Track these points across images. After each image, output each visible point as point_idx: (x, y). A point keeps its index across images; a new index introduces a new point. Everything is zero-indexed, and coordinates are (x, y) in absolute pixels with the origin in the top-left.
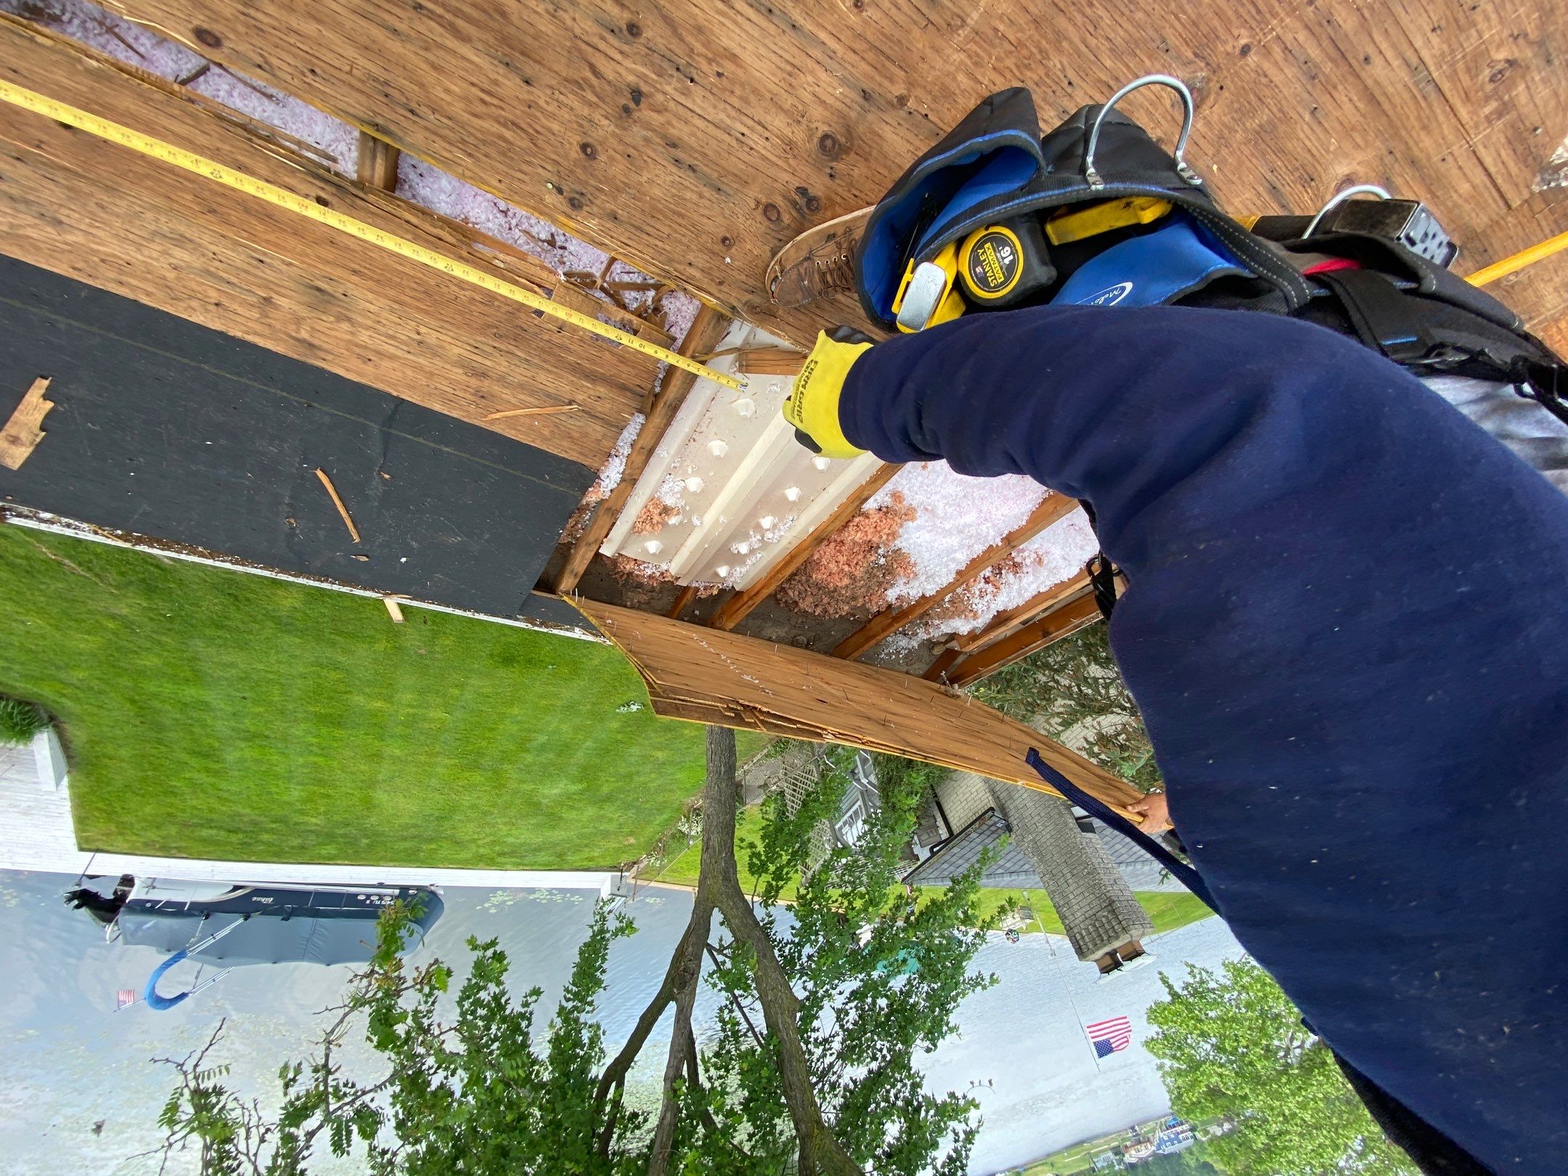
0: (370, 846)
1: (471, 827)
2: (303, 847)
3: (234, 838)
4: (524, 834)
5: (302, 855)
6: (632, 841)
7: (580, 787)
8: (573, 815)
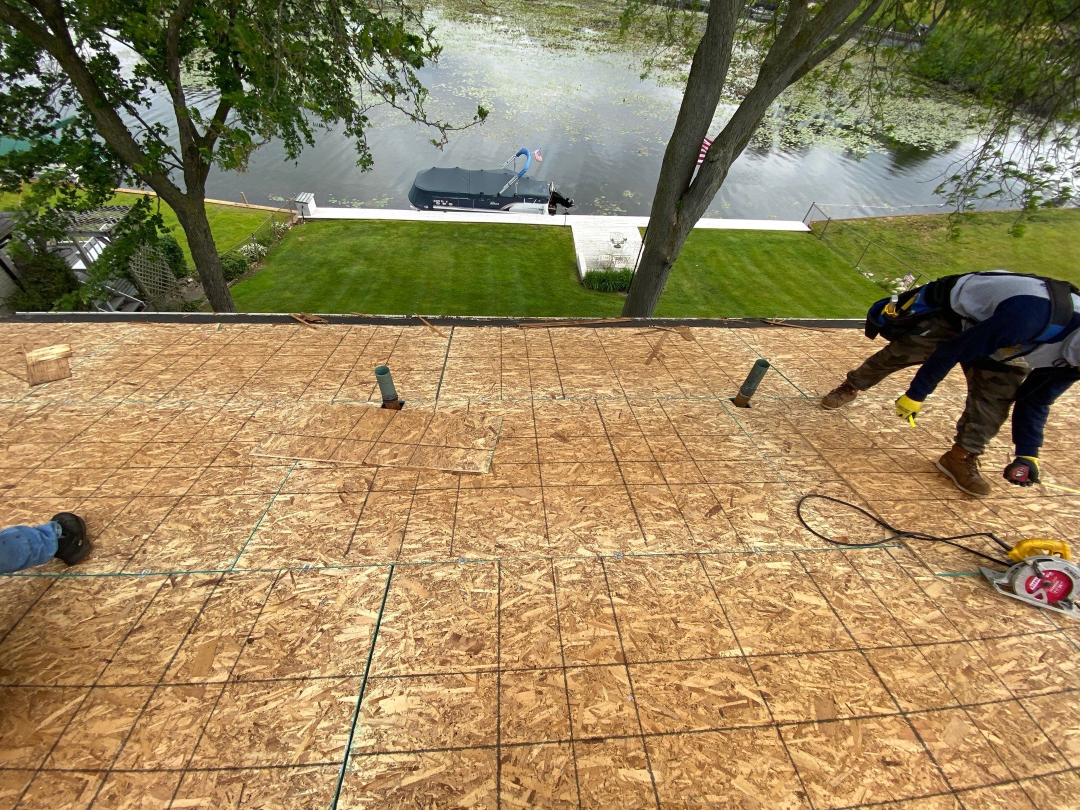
0: (454, 231)
1: (402, 244)
5: (483, 227)
6: (300, 239)
7: (341, 271)
8: (343, 254)
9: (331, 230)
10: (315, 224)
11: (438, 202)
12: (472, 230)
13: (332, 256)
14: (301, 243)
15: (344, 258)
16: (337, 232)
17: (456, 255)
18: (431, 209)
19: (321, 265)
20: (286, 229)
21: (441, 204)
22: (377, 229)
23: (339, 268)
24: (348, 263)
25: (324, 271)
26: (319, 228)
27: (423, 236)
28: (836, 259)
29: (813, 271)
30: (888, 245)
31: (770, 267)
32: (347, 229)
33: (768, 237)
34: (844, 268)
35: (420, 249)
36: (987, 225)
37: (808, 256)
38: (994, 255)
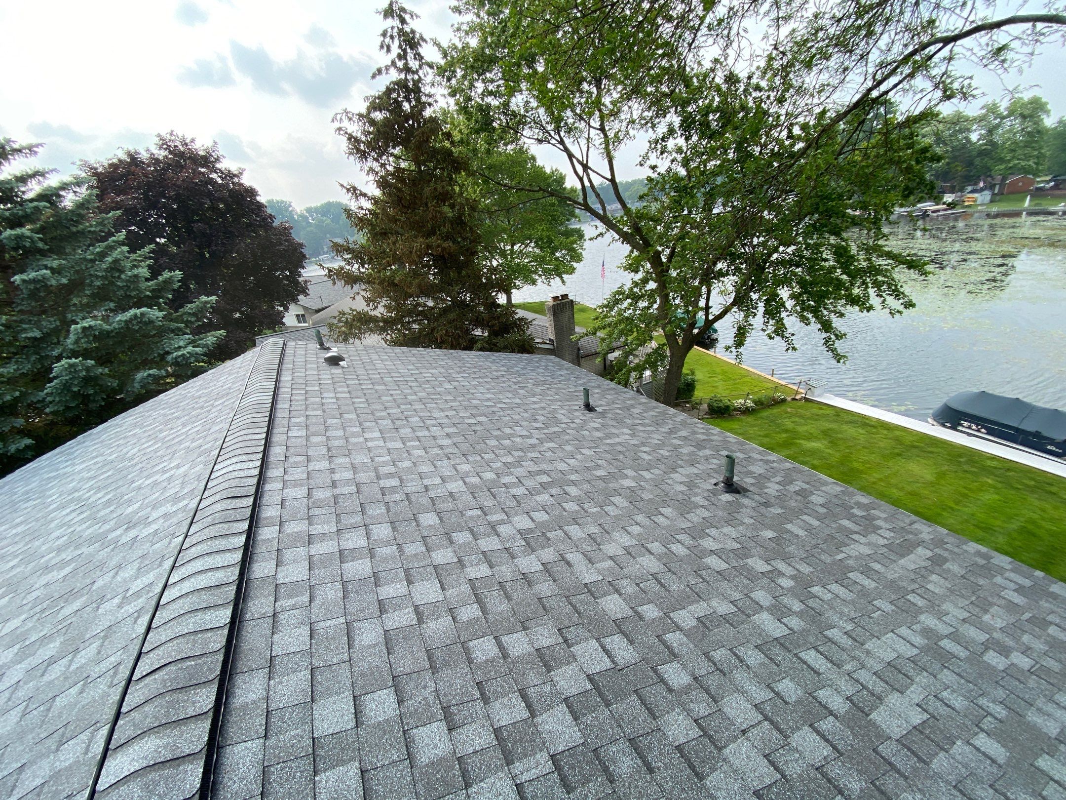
0: (960, 456)
1: (882, 444)
2: (1008, 470)
3: (1054, 489)
4: (851, 431)
5: (1010, 466)
6: (789, 410)
7: (798, 441)
8: (812, 431)
9: (822, 412)
10: (810, 404)
11: (966, 424)
12: (990, 463)
13: (801, 429)
14: (786, 413)
15: (811, 434)
16: (826, 415)
17: (941, 475)
18: (954, 428)
19: (786, 431)
20: (784, 400)
21: (970, 428)
22: (869, 425)
23: (799, 439)
24: (810, 437)
25: (784, 435)
26: (812, 408)
27: (917, 447)
32: (838, 415)
35: (899, 455)
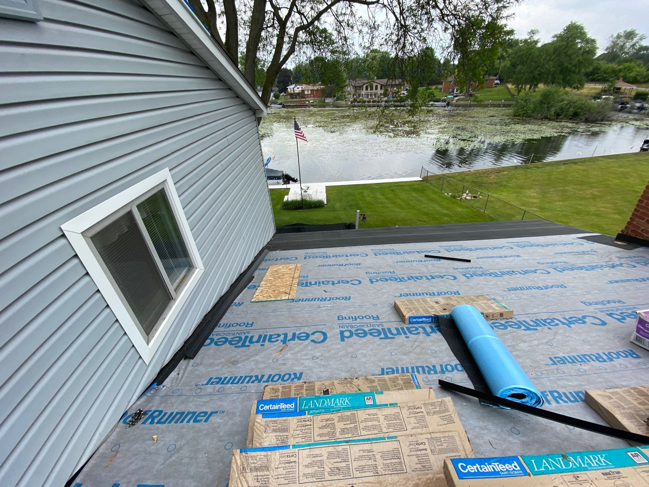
28: (433, 190)
29: (415, 195)
30: (467, 181)
31: (390, 196)
33: (396, 184)
34: (435, 193)
36: (534, 168)
37: (416, 190)
38: (534, 181)
